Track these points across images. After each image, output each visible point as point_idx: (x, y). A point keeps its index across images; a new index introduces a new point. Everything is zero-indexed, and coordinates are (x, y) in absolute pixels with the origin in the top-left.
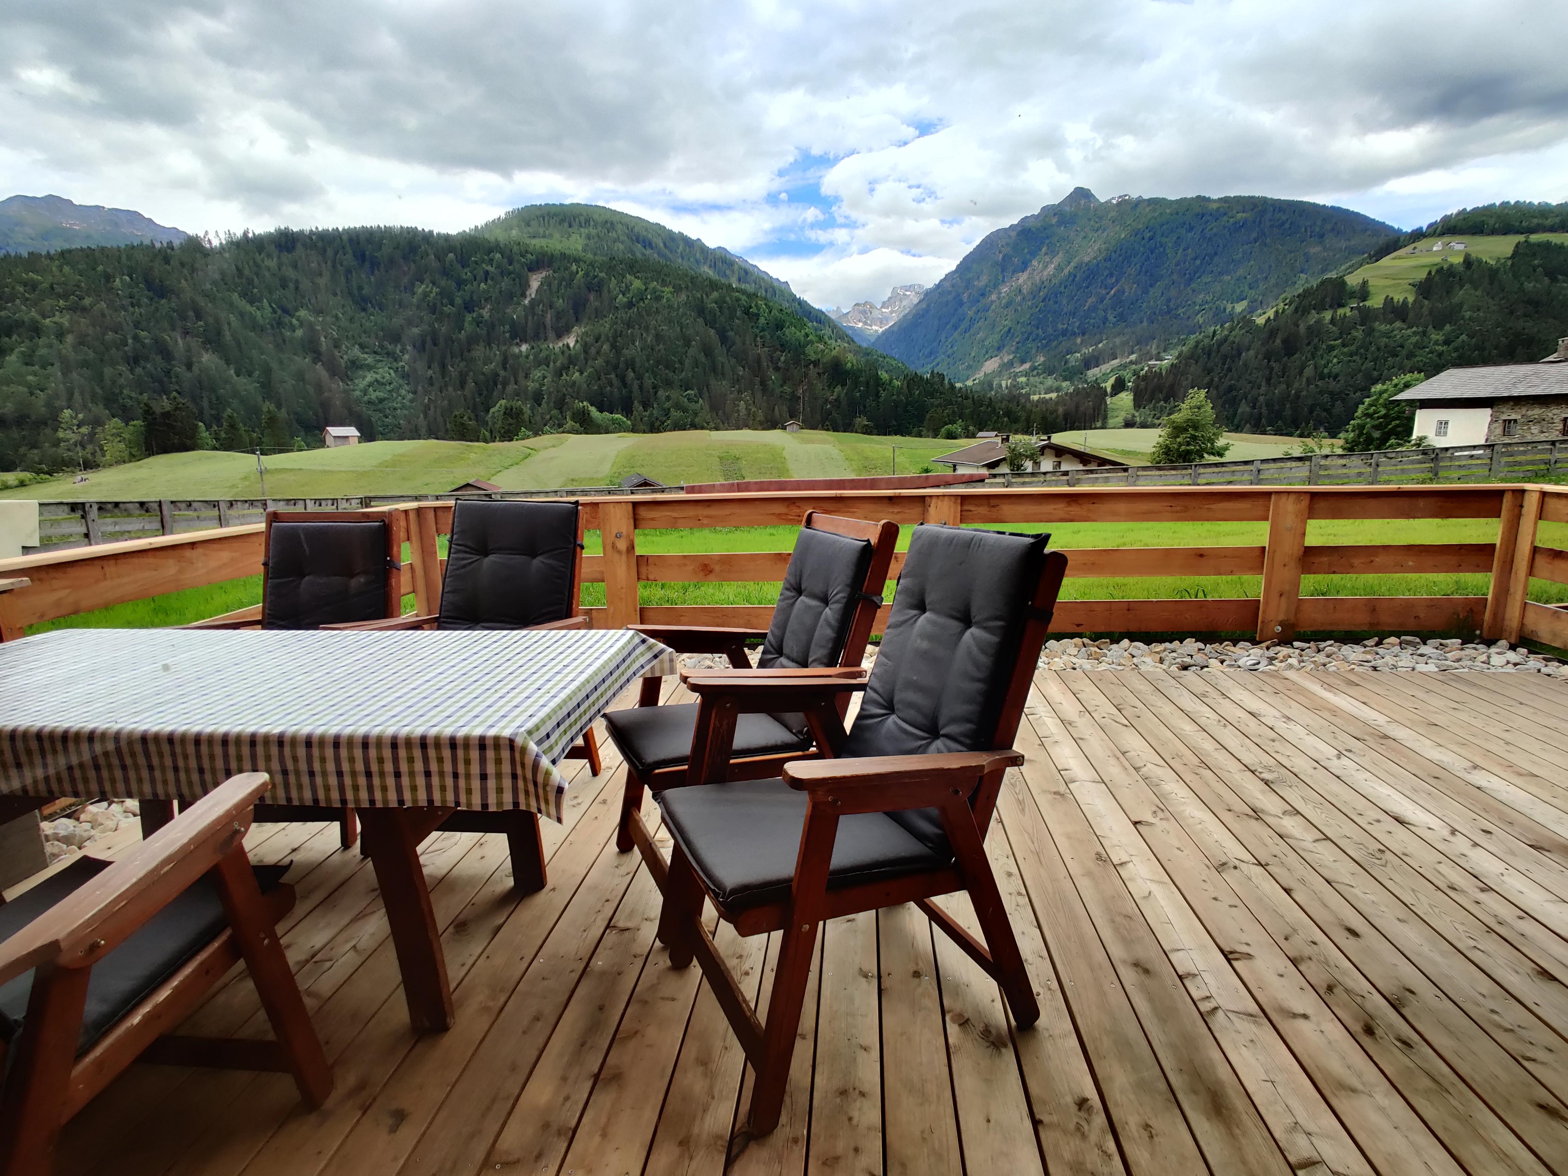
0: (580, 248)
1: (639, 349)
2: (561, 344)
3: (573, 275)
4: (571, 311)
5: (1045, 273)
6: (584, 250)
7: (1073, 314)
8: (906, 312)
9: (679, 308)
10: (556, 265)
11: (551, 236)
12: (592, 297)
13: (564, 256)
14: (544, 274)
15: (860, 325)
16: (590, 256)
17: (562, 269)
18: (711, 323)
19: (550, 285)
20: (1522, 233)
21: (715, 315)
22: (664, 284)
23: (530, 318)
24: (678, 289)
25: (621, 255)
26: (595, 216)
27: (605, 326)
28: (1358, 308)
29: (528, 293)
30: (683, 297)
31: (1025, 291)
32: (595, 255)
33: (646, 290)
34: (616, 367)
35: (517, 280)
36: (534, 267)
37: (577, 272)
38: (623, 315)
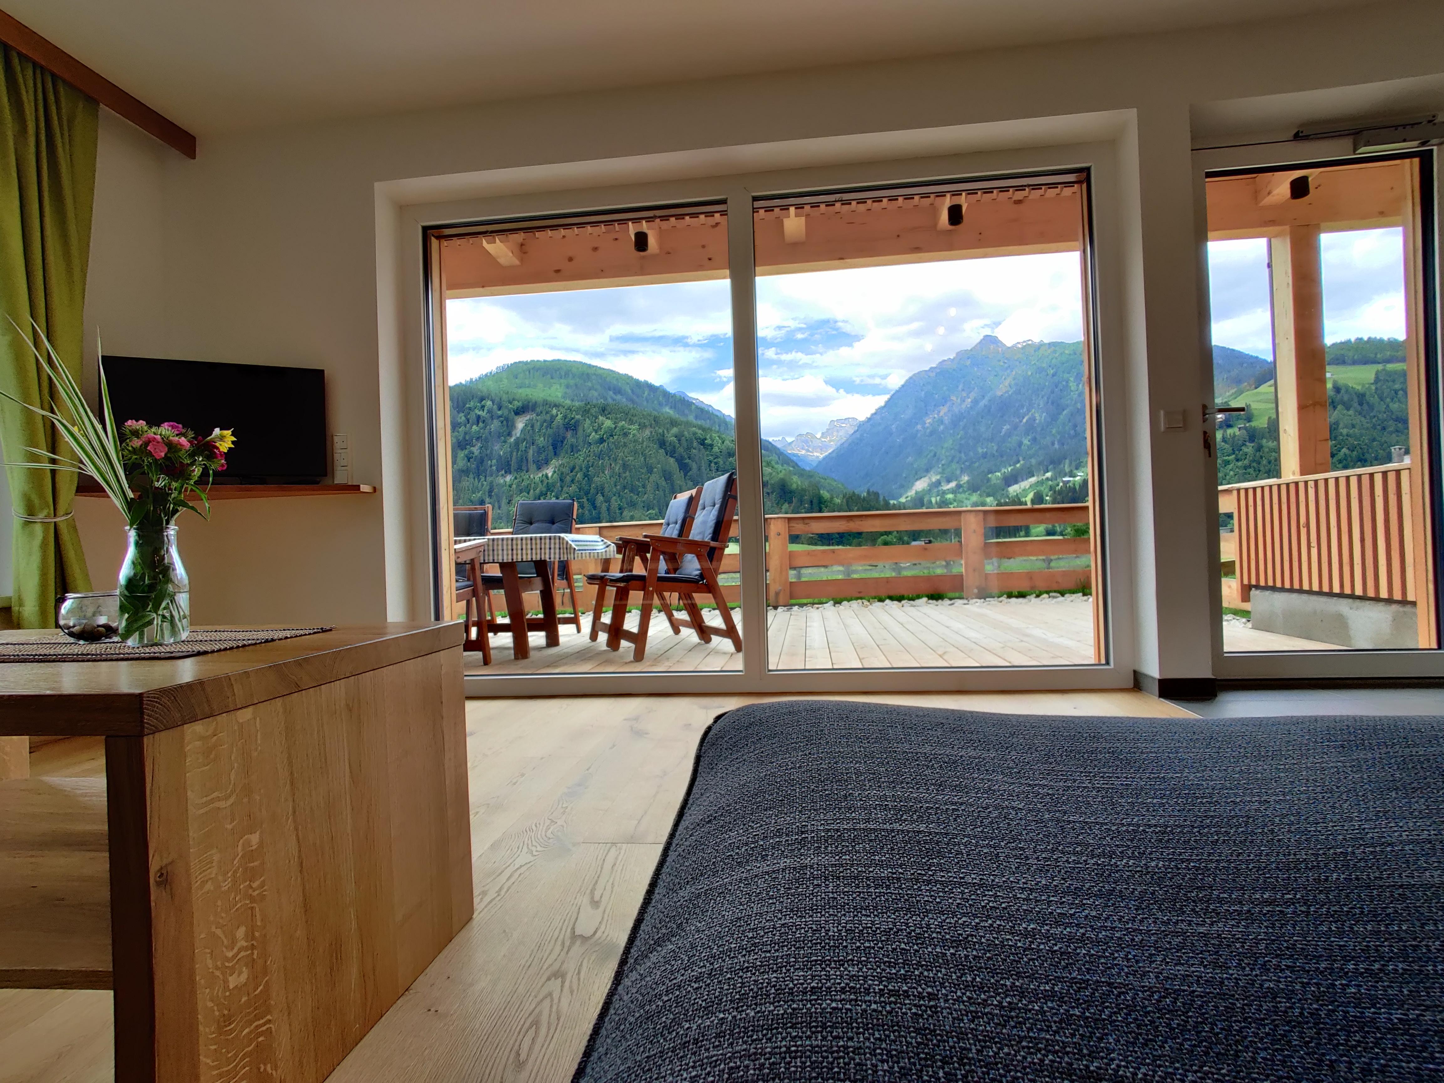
0: (560, 395)
1: (608, 477)
2: (540, 475)
3: (553, 418)
4: (551, 447)
5: (963, 406)
6: (564, 397)
7: (992, 440)
8: (843, 441)
9: (643, 441)
10: (538, 410)
11: (535, 386)
12: (569, 434)
13: (546, 403)
14: (528, 418)
15: (803, 452)
16: (568, 402)
17: (544, 413)
18: (672, 453)
19: (532, 426)
20: (1379, 363)
21: (674, 447)
22: (631, 422)
23: (515, 453)
24: (642, 427)
25: (595, 402)
26: (574, 370)
27: (580, 458)
28: (1245, 428)
29: (513, 433)
30: (647, 432)
31: (946, 422)
32: (573, 400)
33: (615, 428)
34: (587, 493)
35: (505, 422)
36: (519, 412)
37: (557, 415)
38: (594, 448)
